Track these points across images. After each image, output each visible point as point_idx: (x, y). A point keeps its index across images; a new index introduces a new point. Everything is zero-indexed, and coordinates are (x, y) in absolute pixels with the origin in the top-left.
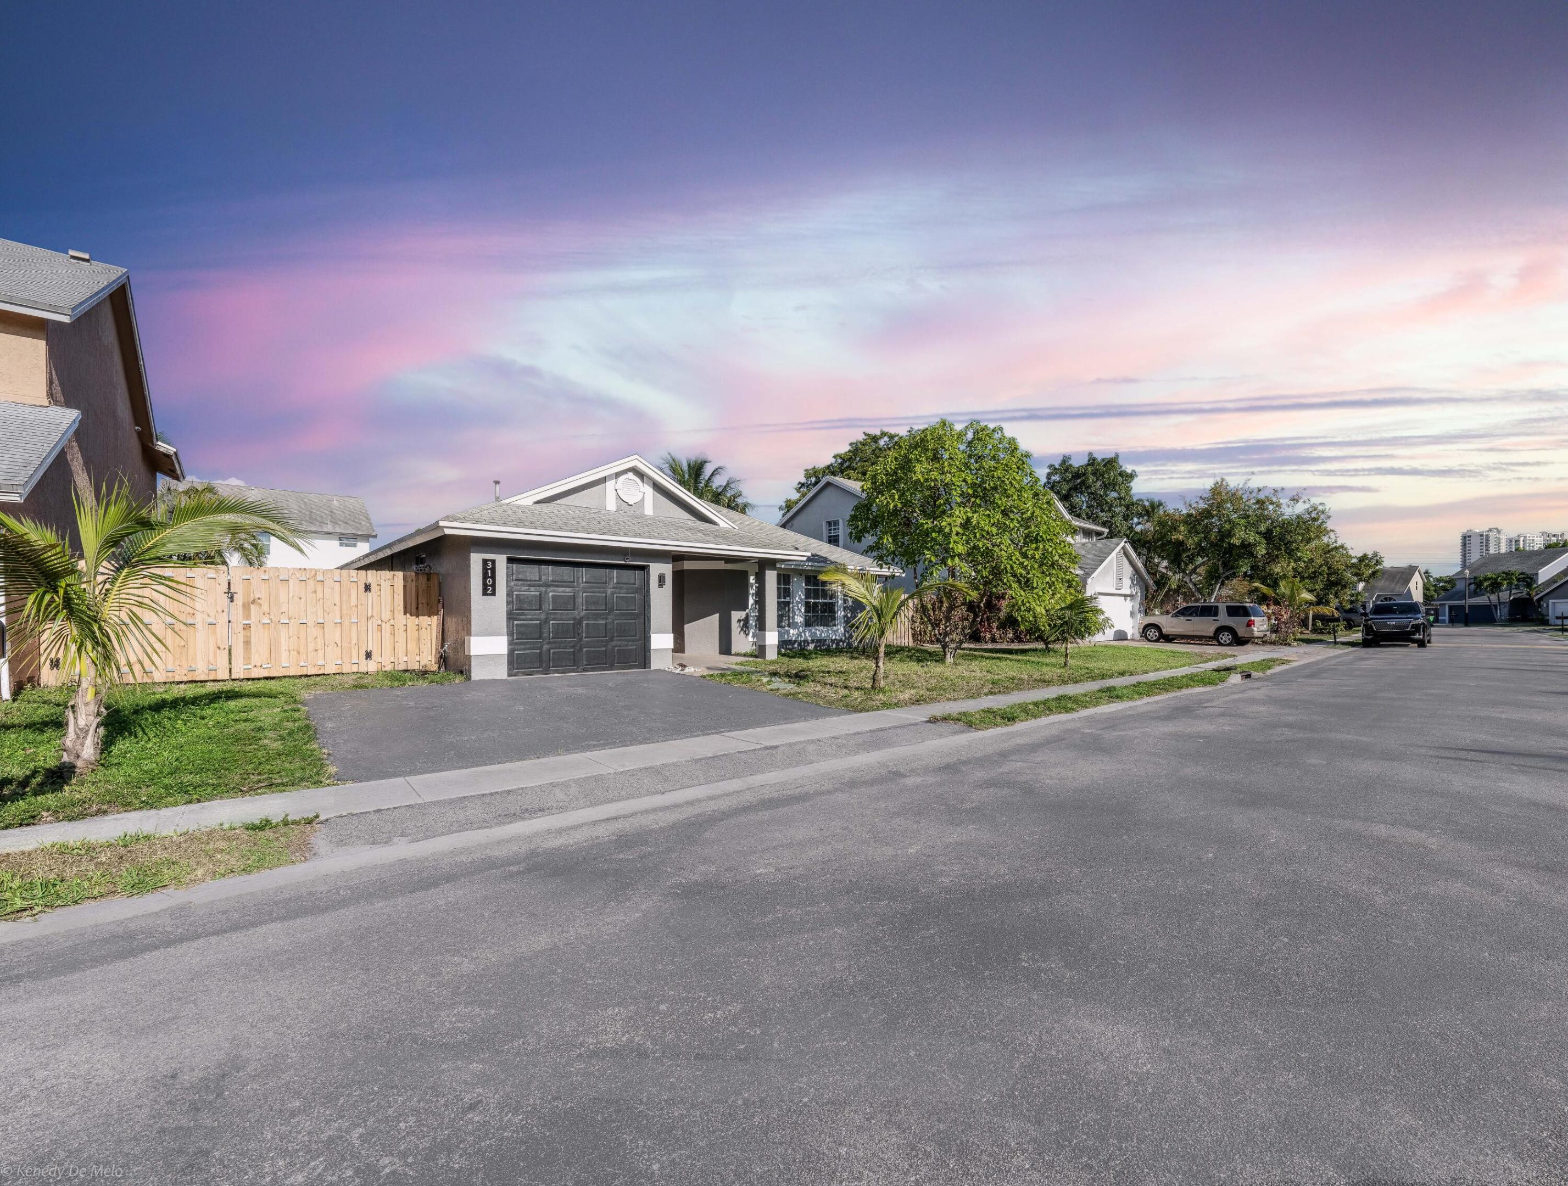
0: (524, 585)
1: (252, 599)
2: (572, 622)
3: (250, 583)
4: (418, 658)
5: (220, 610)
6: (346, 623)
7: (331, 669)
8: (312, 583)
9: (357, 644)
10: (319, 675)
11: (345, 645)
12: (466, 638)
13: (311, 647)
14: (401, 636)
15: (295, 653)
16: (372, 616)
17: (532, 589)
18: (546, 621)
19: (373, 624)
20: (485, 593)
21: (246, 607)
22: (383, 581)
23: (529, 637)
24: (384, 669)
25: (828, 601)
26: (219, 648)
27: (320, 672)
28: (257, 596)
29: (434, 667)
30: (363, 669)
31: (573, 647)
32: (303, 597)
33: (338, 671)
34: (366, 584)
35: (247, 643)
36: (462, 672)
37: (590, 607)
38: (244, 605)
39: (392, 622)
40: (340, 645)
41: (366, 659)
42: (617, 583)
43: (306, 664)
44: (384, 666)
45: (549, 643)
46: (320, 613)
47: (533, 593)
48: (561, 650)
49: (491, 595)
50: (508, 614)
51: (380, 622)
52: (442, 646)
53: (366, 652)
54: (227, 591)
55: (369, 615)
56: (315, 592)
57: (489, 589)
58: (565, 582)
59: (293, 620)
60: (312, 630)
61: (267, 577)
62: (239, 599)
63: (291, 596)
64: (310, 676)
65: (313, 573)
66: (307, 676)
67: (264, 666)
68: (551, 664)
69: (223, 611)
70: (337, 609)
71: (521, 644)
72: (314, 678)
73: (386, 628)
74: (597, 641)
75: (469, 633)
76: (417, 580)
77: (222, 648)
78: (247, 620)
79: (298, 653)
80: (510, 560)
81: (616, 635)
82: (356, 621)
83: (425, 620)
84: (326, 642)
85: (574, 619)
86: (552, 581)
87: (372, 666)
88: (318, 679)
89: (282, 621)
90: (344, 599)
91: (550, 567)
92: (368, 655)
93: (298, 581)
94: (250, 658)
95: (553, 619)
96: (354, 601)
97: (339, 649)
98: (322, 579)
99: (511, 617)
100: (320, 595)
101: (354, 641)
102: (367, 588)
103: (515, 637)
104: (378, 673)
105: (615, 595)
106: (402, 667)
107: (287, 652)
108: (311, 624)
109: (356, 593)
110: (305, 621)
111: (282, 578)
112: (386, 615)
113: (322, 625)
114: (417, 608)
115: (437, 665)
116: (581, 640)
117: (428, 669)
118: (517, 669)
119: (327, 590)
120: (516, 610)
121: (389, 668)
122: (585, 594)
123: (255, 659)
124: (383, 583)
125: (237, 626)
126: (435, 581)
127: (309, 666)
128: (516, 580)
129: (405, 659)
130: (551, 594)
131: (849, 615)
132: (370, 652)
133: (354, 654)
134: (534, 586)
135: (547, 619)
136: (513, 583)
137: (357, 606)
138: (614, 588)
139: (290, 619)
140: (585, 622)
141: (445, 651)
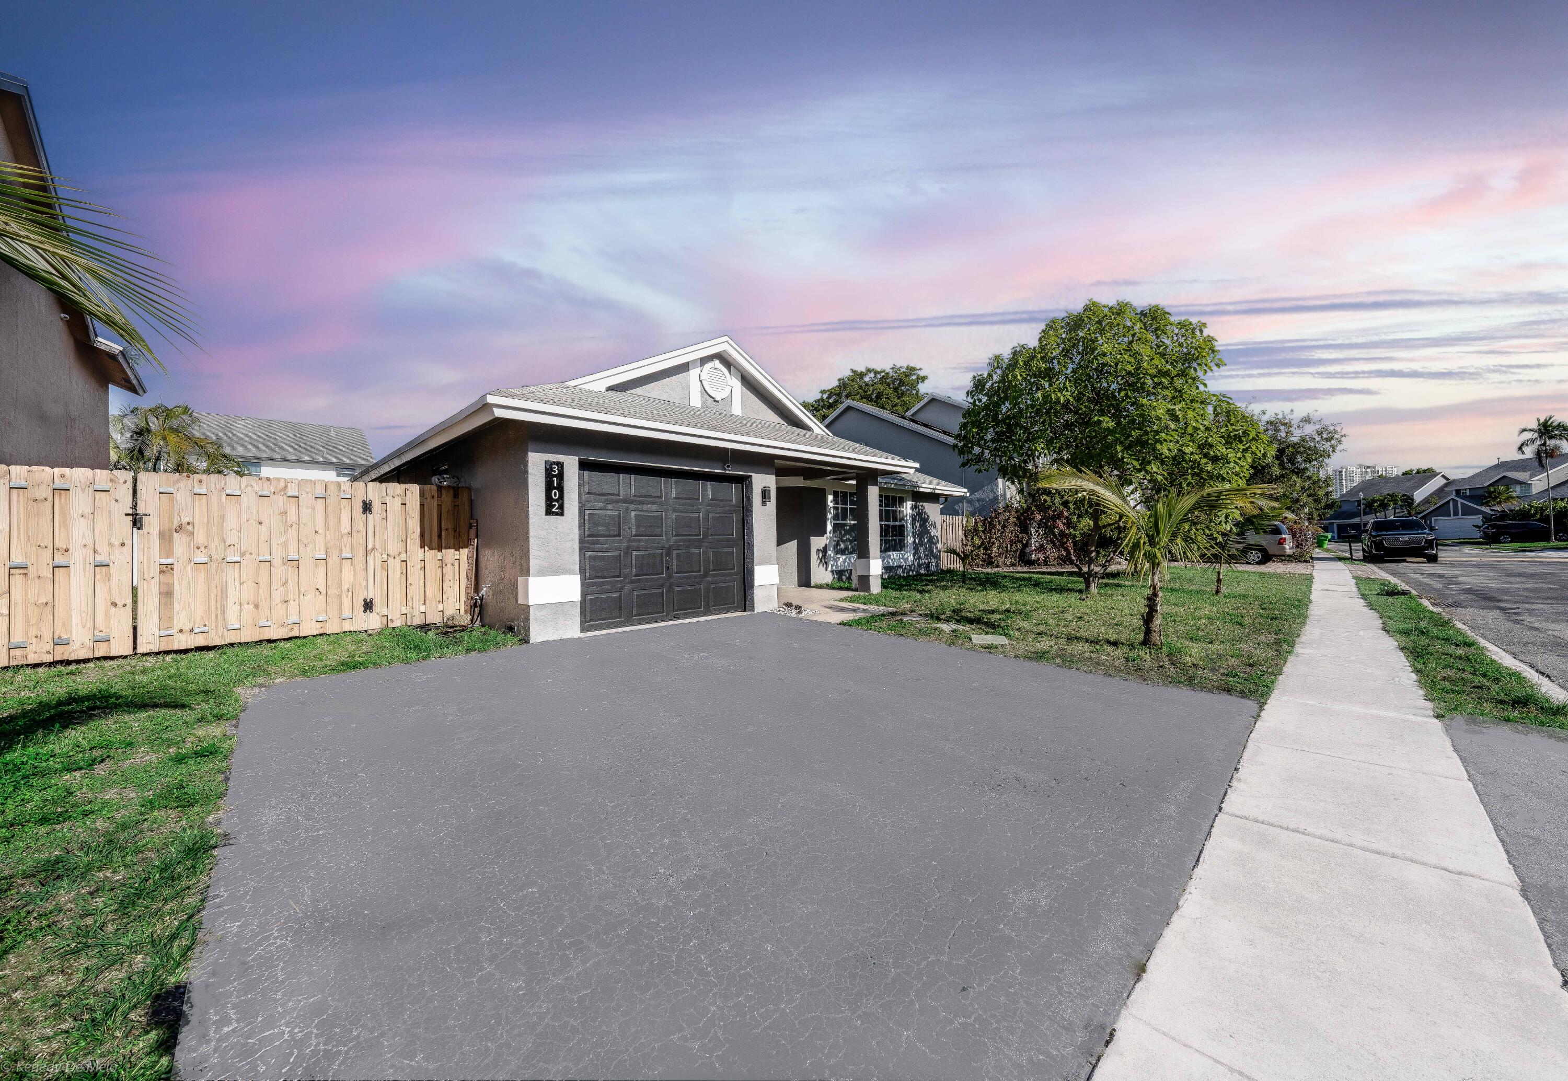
0: (599, 501)
1: (176, 524)
2: (660, 552)
3: (173, 500)
4: (441, 607)
5: (117, 543)
6: (334, 559)
7: (309, 629)
8: (279, 500)
9: (351, 589)
10: (290, 639)
11: (333, 591)
12: (521, 579)
13: (277, 596)
14: (416, 577)
15: (251, 606)
16: (374, 548)
17: (610, 507)
18: (628, 551)
19: (375, 561)
20: (549, 512)
21: (165, 537)
22: (390, 498)
23: (606, 574)
24: (391, 625)
25: (898, 523)
26: (114, 604)
27: (293, 634)
28: (187, 520)
29: (465, 620)
30: (359, 626)
31: (661, 586)
32: (266, 521)
33: (321, 631)
34: (364, 502)
35: (167, 594)
36: (511, 629)
37: (681, 531)
38: (161, 535)
39: (403, 557)
40: (324, 592)
41: (365, 611)
42: (712, 500)
43: (268, 624)
44: (392, 621)
45: (632, 582)
46: (293, 544)
47: (609, 512)
48: (648, 592)
49: (557, 514)
50: (581, 542)
51: (385, 557)
52: (477, 589)
53: (365, 600)
54: (130, 511)
55: (370, 546)
56: (285, 513)
57: (554, 506)
58: (651, 497)
59: (247, 555)
60: (279, 572)
61: (204, 491)
62: (152, 525)
63: (244, 519)
64: (275, 641)
65: (282, 484)
66: (270, 641)
67: (196, 630)
68: (634, 613)
69: (123, 545)
70: (320, 539)
71: (596, 584)
72: (282, 644)
73: (394, 565)
74: (689, 577)
75: (526, 571)
76: (440, 496)
77: (120, 604)
78: (168, 557)
79: (256, 606)
80: (584, 465)
81: (711, 568)
82: (349, 556)
83: (450, 554)
84: (302, 590)
85: (662, 548)
86: (635, 496)
87: (373, 622)
88: (289, 645)
89: (228, 559)
90: (332, 522)
91: (633, 477)
92: (368, 606)
93: (255, 497)
94: (171, 619)
95: (638, 549)
96: (346, 527)
97: (323, 598)
98: (296, 494)
99: (584, 546)
100: (292, 517)
101: (346, 585)
102: (367, 507)
103: (588, 575)
104: (381, 633)
105: (710, 516)
106: (418, 621)
107: (237, 606)
108: (277, 561)
109: (349, 516)
110: (268, 558)
111: (228, 492)
112: (395, 546)
113: (295, 563)
114: (440, 536)
115: (469, 617)
116: (670, 577)
117: (456, 622)
118: (590, 621)
119: (305, 511)
120: (589, 536)
121: (398, 623)
122: (675, 514)
123: (181, 619)
124: (390, 501)
125: (149, 567)
126: (464, 498)
127: (274, 627)
128: (589, 493)
129: (423, 609)
130: (633, 514)
131: (917, 541)
132: (371, 602)
133: (346, 602)
134: (612, 502)
135: (628, 548)
136: (584, 498)
137: (350, 534)
138: (709, 505)
139: (242, 555)
140: (675, 552)
141: (482, 598)
